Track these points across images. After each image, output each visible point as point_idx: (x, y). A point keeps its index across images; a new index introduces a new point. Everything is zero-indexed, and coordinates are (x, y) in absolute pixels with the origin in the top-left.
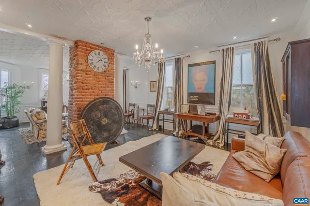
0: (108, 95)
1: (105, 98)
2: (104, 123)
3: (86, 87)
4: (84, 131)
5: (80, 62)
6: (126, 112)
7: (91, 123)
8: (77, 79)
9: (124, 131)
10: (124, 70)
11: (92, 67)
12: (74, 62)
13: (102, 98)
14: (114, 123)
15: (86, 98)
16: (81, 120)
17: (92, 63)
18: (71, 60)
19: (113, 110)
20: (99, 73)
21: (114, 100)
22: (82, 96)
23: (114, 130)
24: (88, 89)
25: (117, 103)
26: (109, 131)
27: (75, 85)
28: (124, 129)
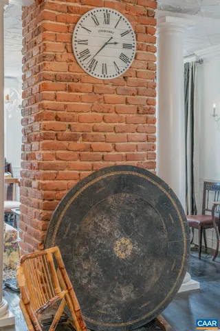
0: (134, 158)
1: (126, 168)
2: (123, 256)
3: (68, 132)
4: (58, 288)
5: (49, 52)
6: (194, 210)
7: (82, 251)
8: (41, 106)
9: (189, 283)
10: (187, 65)
11: (85, 63)
12: (35, 51)
13: (117, 168)
14: (156, 255)
15: (68, 167)
16: (49, 251)
17: (87, 51)
18: (28, 45)
19: (150, 212)
20: (105, 83)
21: (153, 176)
22: (54, 162)
23: (155, 279)
24: (74, 138)
25: (166, 187)
26: (139, 283)
27: (36, 126)
28: (188, 275)
